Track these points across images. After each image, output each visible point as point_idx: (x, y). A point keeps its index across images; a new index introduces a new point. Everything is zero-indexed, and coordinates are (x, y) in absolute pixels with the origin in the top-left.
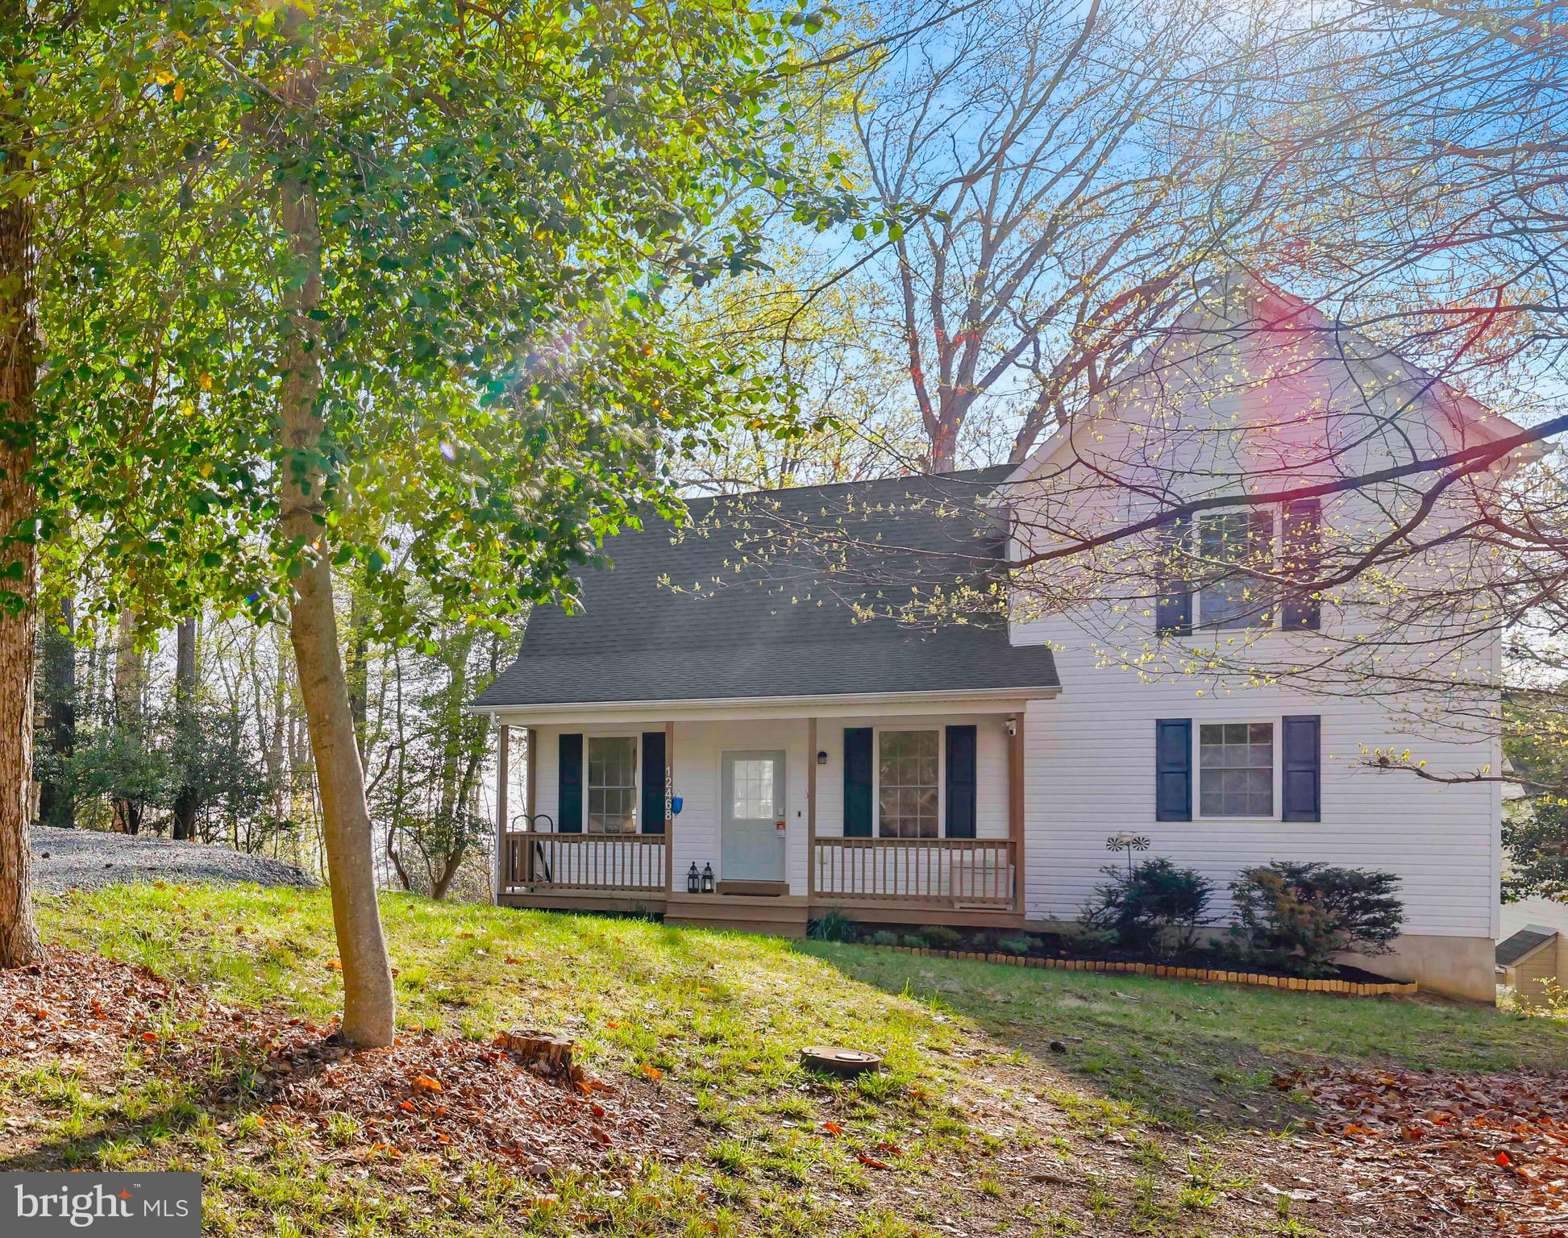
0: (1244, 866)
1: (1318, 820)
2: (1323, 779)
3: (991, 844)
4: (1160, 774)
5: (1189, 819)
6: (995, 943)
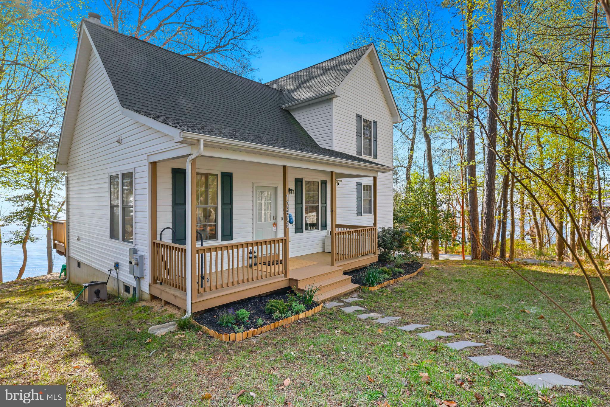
5: (362, 215)
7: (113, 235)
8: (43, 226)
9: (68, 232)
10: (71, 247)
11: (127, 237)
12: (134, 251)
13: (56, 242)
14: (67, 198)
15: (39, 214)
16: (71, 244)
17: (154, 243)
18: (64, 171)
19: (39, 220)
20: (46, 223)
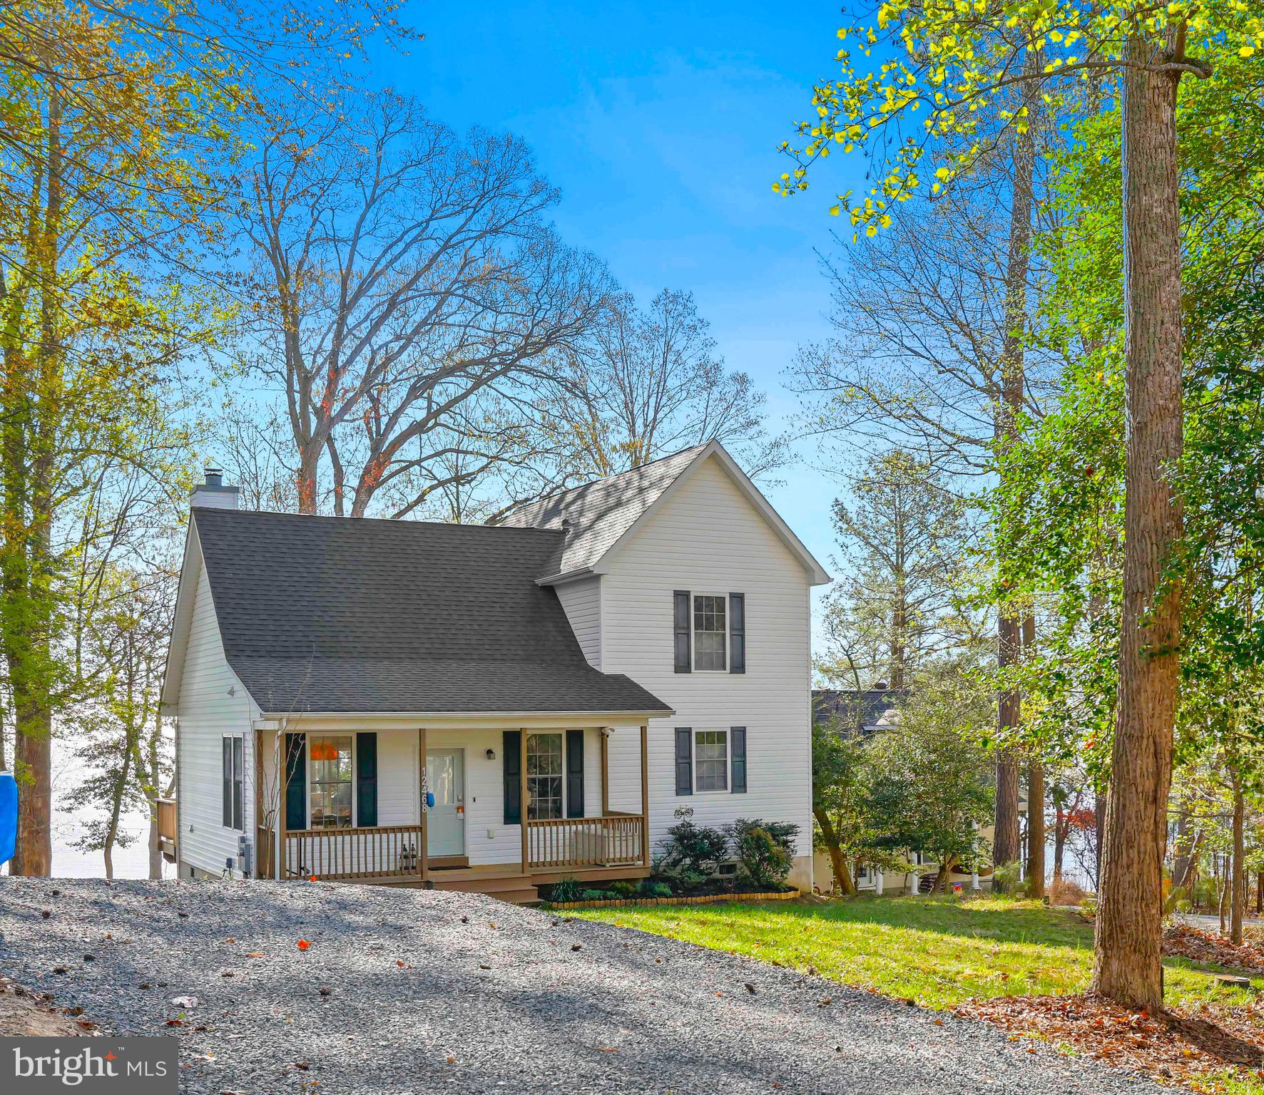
0: (723, 821)
1: (745, 792)
2: (748, 765)
3: (594, 821)
4: (677, 764)
5: (691, 794)
6: (652, 890)
7: (226, 823)
8: (141, 811)
9: (179, 820)
10: (183, 845)
11: (239, 825)
12: (243, 840)
13: (163, 839)
14: (178, 756)
15: (135, 784)
16: (183, 840)
17: (259, 829)
18: (174, 716)
19: (134, 798)
20: (148, 805)
